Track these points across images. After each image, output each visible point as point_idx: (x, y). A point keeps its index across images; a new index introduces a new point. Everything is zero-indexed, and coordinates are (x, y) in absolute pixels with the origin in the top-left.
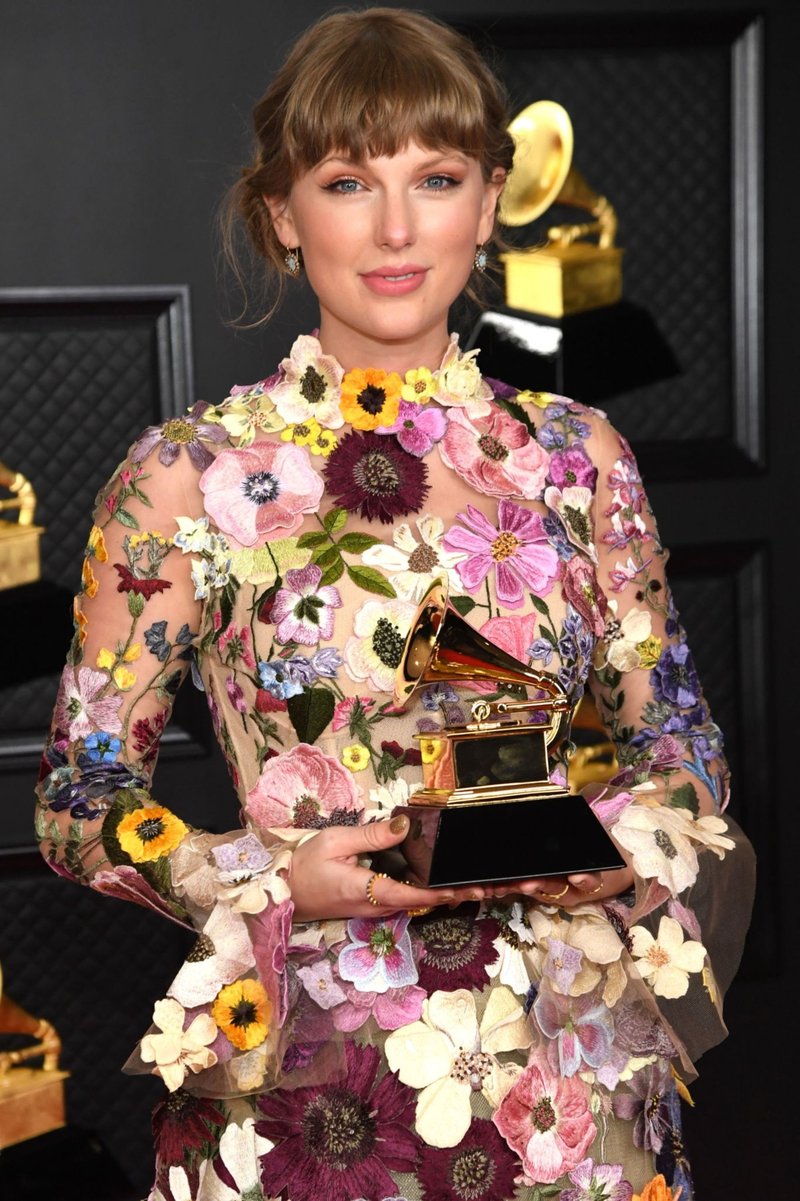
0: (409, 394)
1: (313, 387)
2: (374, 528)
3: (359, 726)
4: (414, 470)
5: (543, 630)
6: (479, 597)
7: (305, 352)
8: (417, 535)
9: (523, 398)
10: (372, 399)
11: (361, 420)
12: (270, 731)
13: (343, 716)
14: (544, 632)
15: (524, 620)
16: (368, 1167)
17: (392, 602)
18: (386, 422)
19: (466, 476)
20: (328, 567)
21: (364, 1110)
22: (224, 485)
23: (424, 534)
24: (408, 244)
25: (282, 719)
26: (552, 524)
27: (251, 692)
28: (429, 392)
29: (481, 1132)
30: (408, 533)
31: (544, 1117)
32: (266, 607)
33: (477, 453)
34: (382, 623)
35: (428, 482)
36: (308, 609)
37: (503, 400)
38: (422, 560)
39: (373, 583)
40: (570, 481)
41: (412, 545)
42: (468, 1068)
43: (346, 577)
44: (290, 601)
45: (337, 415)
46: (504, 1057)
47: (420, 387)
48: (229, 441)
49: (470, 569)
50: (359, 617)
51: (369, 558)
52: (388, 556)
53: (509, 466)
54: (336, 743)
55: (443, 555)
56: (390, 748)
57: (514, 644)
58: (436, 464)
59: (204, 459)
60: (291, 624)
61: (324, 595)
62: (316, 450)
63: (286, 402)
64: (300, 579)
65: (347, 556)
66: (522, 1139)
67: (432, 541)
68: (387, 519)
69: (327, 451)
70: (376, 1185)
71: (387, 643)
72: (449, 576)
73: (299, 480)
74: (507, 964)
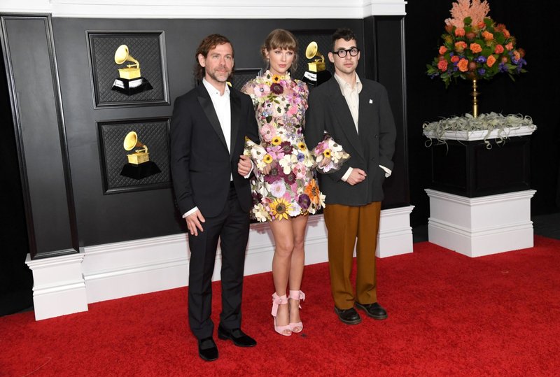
0: (281, 79)
1: (269, 77)
2: (277, 95)
3: (275, 120)
4: (282, 88)
5: (299, 108)
6: (291, 104)
7: (268, 72)
9: (295, 80)
10: (277, 79)
11: (275, 82)
12: (263, 122)
13: (273, 119)
15: (296, 107)
16: (278, 177)
17: (280, 105)
18: (278, 82)
19: (288, 90)
20: (271, 100)
21: (277, 170)
22: (257, 89)
23: (284, 96)
24: (285, 61)
25: (265, 120)
26: (300, 96)
27: (261, 117)
29: (292, 172)
30: (281, 96)
31: (299, 171)
32: (263, 105)
33: (290, 87)
35: (284, 90)
36: (269, 105)
37: (293, 80)
38: (283, 99)
39: (277, 102)
42: (290, 164)
43: (274, 101)
44: (266, 104)
45: (272, 80)
46: (294, 163)
47: (283, 78)
48: (257, 84)
49: (290, 100)
50: (275, 106)
51: (276, 99)
52: (279, 98)
53: (294, 89)
54: (272, 123)
55: (286, 99)
56: (279, 124)
58: (285, 87)
59: (254, 86)
60: (266, 107)
61: (271, 104)
63: (265, 79)
64: (267, 102)
65: (274, 99)
68: (279, 94)
69: (270, 85)
70: (279, 179)
71: (279, 110)
72: (287, 102)
73: (267, 89)
74: (295, 152)
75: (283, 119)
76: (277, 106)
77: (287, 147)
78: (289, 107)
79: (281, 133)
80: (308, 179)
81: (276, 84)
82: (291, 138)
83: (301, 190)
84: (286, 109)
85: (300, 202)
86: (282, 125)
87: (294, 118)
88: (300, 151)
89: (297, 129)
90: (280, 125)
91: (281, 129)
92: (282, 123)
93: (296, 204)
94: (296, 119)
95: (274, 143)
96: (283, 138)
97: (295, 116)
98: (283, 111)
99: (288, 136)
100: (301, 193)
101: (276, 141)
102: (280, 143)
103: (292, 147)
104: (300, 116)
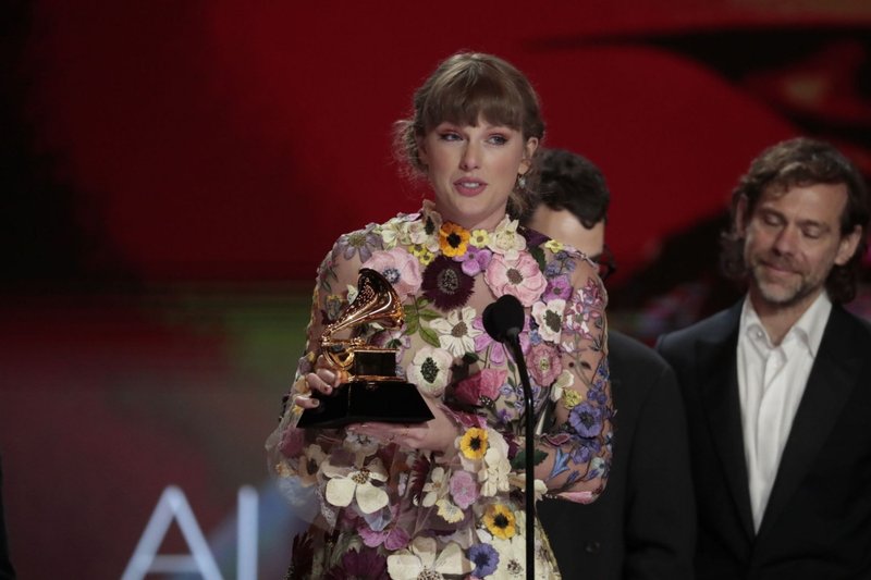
0: (473, 241)
2: (439, 311)
5: (510, 380)
6: (482, 356)
8: (460, 317)
9: (548, 245)
10: (454, 241)
11: (450, 252)
14: (510, 381)
15: (501, 373)
17: (437, 350)
18: (460, 253)
19: (494, 290)
23: (464, 317)
24: (476, 167)
28: (483, 244)
30: (456, 315)
34: (428, 359)
35: (473, 290)
37: (534, 247)
38: (459, 331)
39: (433, 340)
41: (456, 321)
43: (417, 333)
45: (436, 245)
47: (480, 239)
48: (382, 246)
49: (481, 340)
50: (418, 354)
51: (434, 325)
52: (442, 325)
55: (470, 330)
57: (492, 384)
58: (481, 281)
59: (366, 256)
61: (403, 340)
62: (422, 260)
65: (422, 321)
67: (467, 321)
68: (447, 307)
69: (427, 263)
71: (430, 370)
72: (470, 342)
73: (412, 277)
76: (423, 353)
78: (474, 368)
81: (454, 264)
84: (459, 372)
87: (485, 411)
88: (484, 537)
97: (491, 406)
98: (443, 378)
104: (510, 410)
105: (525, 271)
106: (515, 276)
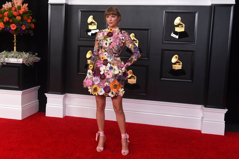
1: (108, 29)
3: (104, 49)
4: (112, 34)
9: (122, 31)
10: (111, 30)
11: (110, 31)
13: (103, 48)
14: (116, 45)
18: (112, 31)
21: (98, 71)
22: (101, 34)
25: (100, 48)
28: (115, 30)
29: (104, 74)
31: (109, 74)
33: (117, 34)
36: (102, 41)
39: (107, 40)
40: (123, 37)
41: (110, 39)
42: (104, 70)
43: (105, 40)
45: (109, 31)
46: (107, 70)
51: (107, 39)
55: (112, 39)
58: (114, 34)
60: (101, 42)
61: (103, 40)
64: (103, 39)
66: (106, 75)
68: (109, 37)
70: (97, 76)
71: (106, 44)
72: (112, 41)
73: (106, 34)
74: (109, 65)
75: (108, 48)
76: (106, 42)
77: (105, 62)
78: (112, 44)
79: (105, 55)
80: (113, 79)
81: (111, 32)
82: (109, 58)
83: (107, 84)
84: (110, 44)
85: (105, 89)
86: (107, 51)
87: (113, 49)
88: (111, 65)
89: (114, 55)
90: (106, 51)
91: (106, 53)
92: (107, 50)
93: (102, 89)
94: (114, 50)
95: (101, 59)
96: (106, 58)
97: (114, 48)
98: (108, 45)
99: (108, 57)
100: (107, 85)
101: (103, 58)
102: (104, 59)
103: (108, 62)
104: (116, 49)
105: (119, 34)
106: (118, 34)
